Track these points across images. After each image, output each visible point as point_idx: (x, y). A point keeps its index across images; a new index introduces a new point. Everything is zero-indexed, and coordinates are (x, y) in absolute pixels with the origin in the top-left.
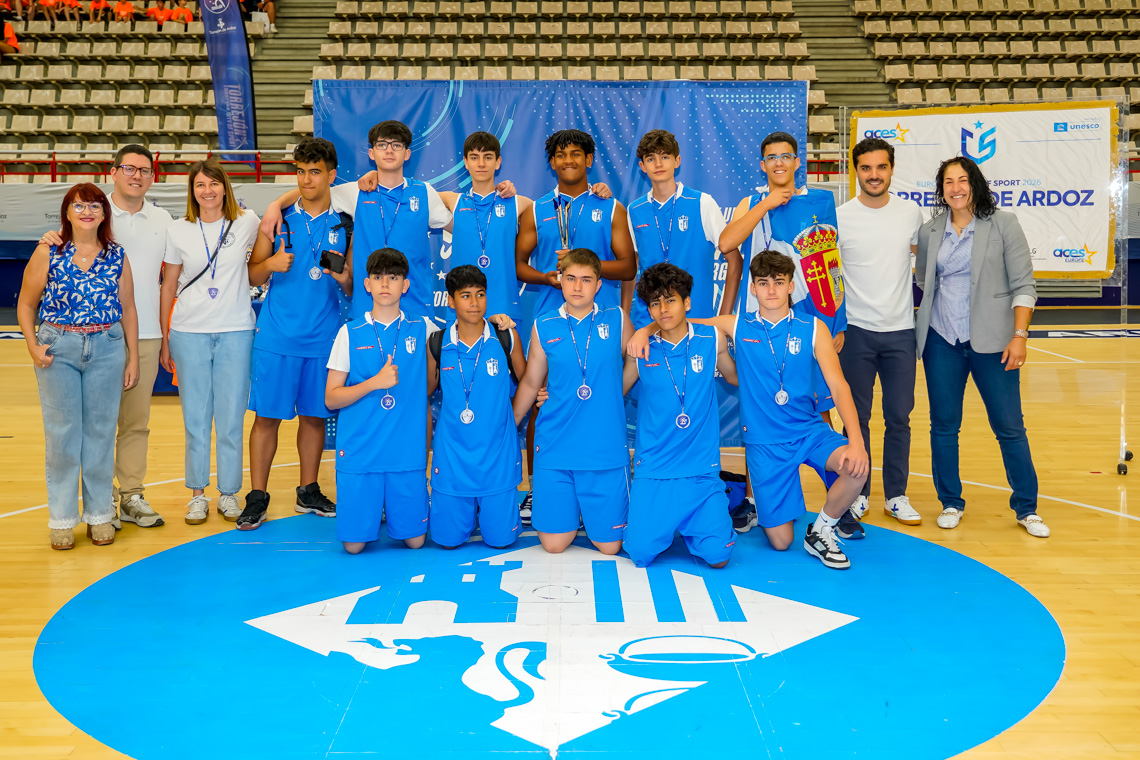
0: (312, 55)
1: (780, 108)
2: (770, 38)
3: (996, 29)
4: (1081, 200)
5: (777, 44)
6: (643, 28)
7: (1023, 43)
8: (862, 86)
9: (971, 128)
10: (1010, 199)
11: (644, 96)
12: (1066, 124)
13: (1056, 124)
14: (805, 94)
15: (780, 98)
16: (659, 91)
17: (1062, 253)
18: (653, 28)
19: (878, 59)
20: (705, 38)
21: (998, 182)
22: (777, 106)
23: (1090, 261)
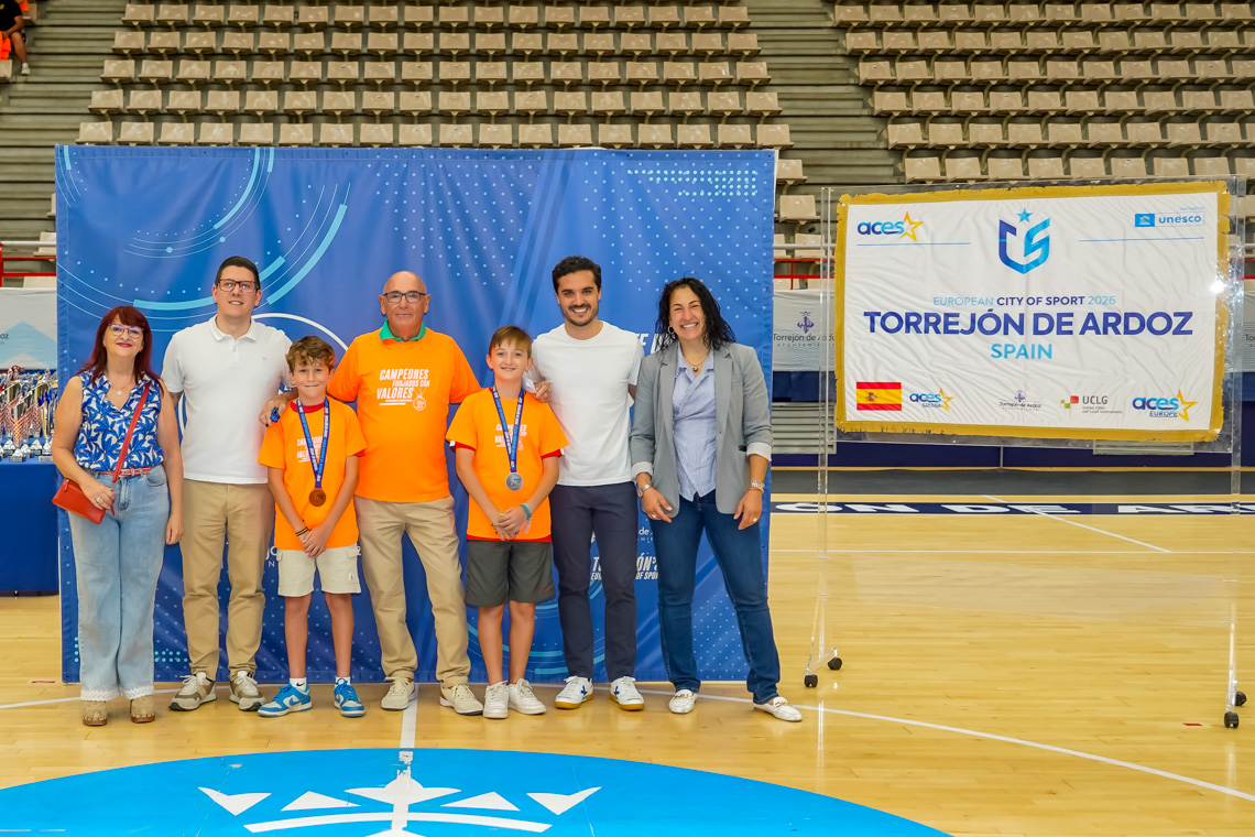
0: (80, 107)
1: (735, 190)
2: (726, 85)
3: (1045, 73)
4: (1174, 326)
5: (736, 94)
6: (547, 70)
7: (1083, 93)
8: (855, 154)
9: (1013, 221)
10: (1070, 324)
11: (537, 170)
12: (1152, 216)
13: (1138, 217)
14: (772, 170)
15: (735, 176)
16: (560, 164)
17: (1145, 404)
18: (560, 71)
19: (878, 116)
20: (634, 85)
21: (1052, 300)
22: (731, 187)
23: (1186, 415)
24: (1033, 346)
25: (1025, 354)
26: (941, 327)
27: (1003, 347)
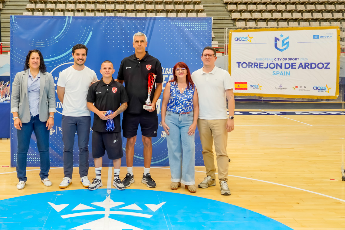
4: (325, 67)
9: (278, 37)
10: (295, 66)
12: (318, 36)
13: (314, 36)
14: (211, 23)
15: (201, 24)
16: (152, 21)
17: (317, 88)
21: (290, 59)
22: (200, 27)
23: (328, 91)
24: (285, 72)
25: (282, 74)
26: (258, 66)
27: (276, 72)
